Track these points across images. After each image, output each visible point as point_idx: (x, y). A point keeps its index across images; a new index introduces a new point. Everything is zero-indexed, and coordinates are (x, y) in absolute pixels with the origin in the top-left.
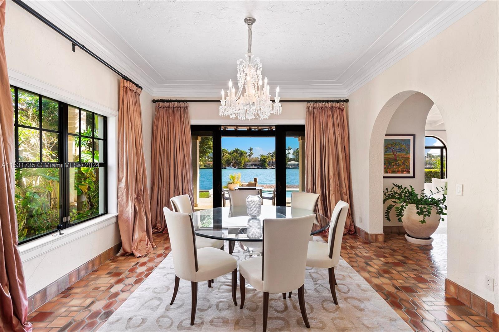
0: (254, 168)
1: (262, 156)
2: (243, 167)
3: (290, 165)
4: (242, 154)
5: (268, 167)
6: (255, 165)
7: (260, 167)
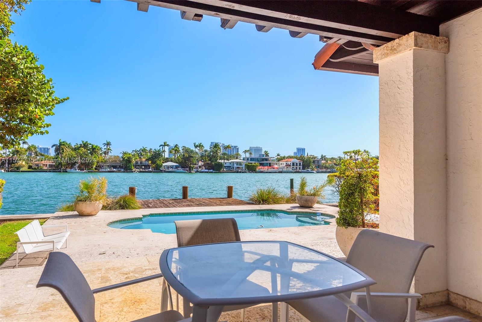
0: (113, 172)
1: (125, 153)
2: (96, 169)
3: (166, 167)
4: (94, 150)
5: (134, 170)
6: (115, 167)
7: (123, 170)
